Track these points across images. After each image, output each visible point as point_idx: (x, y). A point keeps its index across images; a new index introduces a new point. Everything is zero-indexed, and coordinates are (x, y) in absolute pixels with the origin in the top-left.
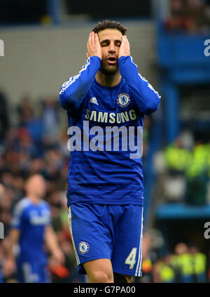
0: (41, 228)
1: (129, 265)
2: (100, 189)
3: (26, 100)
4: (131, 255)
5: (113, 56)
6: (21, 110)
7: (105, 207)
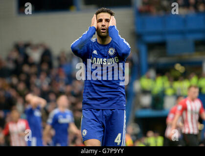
0: (67, 125)
1: (117, 143)
2: (99, 101)
3: (63, 53)
4: (118, 137)
5: (104, 28)
6: (59, 59)
7: (101, 111)
